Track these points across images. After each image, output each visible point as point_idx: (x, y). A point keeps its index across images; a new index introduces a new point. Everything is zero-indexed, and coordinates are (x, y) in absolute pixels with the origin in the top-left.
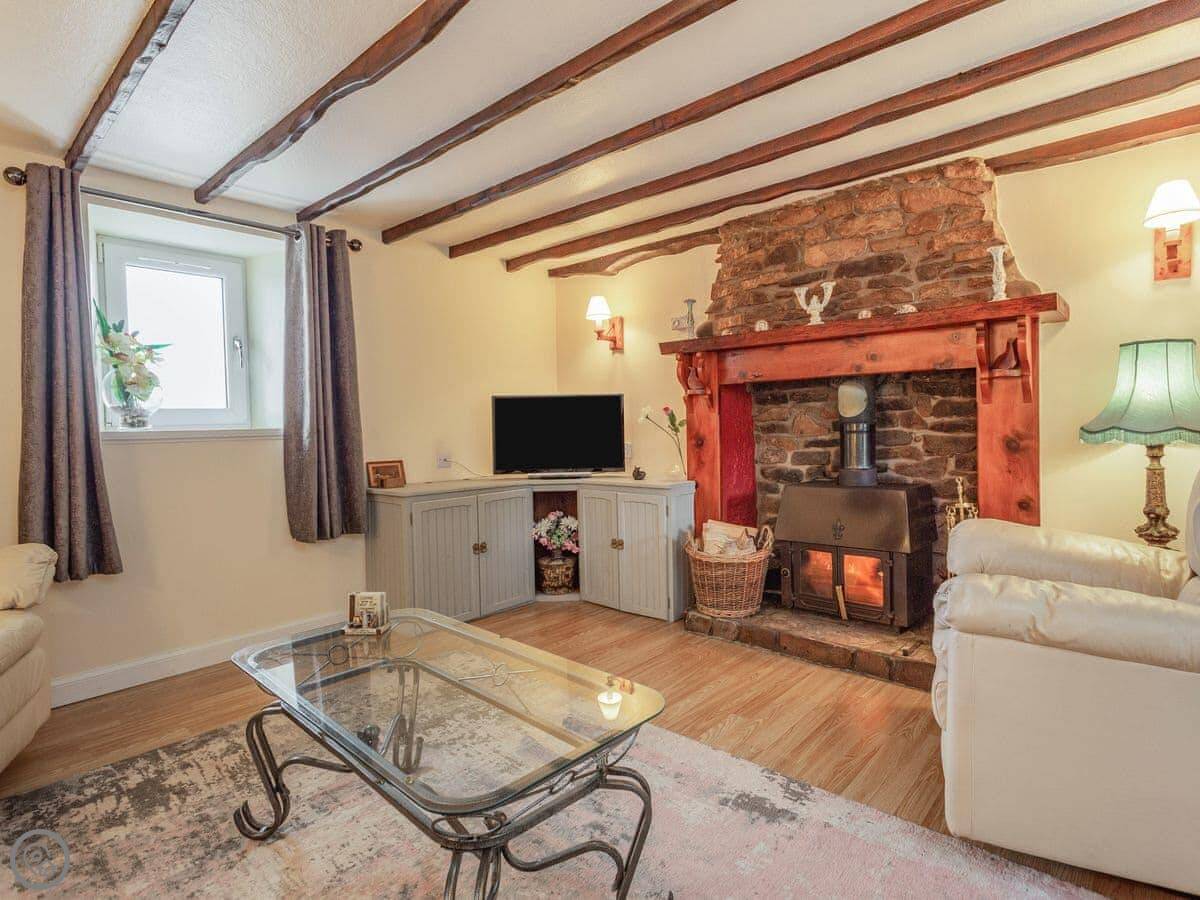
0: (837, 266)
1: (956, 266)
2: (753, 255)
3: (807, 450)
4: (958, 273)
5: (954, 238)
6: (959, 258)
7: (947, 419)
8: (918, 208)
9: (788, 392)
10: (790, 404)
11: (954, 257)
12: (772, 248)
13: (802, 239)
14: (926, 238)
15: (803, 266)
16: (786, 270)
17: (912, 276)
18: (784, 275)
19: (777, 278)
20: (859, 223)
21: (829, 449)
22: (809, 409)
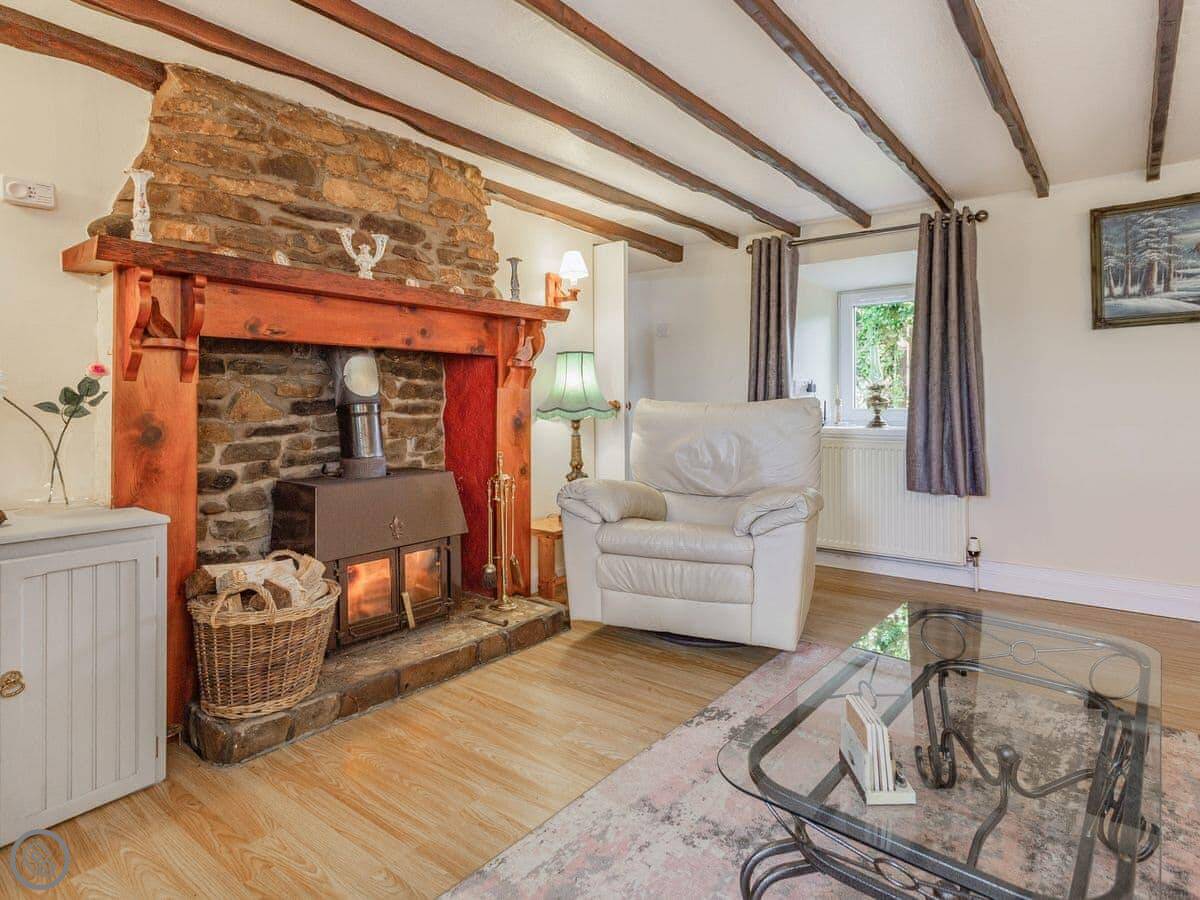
0: (366, 214)
1: (465, 261)
2: (240, 144)
3: (248, 441)
4: (467, 267)
5: (469, 234)
6: (471, 253)
7: (411, 401)
8: (443, 192)
9: (225, 357)
10: (228, 374)
11: (467, 251)
12: (277, 153)
13: (323, 163)
14: (449, 224)
15: (318, 196)
16: (297, 192)
17: (432, 255)
18: (293, 197)
19: (281, 196)
20: (394, 178)
21: (277, 438)
22: (256, 385)
